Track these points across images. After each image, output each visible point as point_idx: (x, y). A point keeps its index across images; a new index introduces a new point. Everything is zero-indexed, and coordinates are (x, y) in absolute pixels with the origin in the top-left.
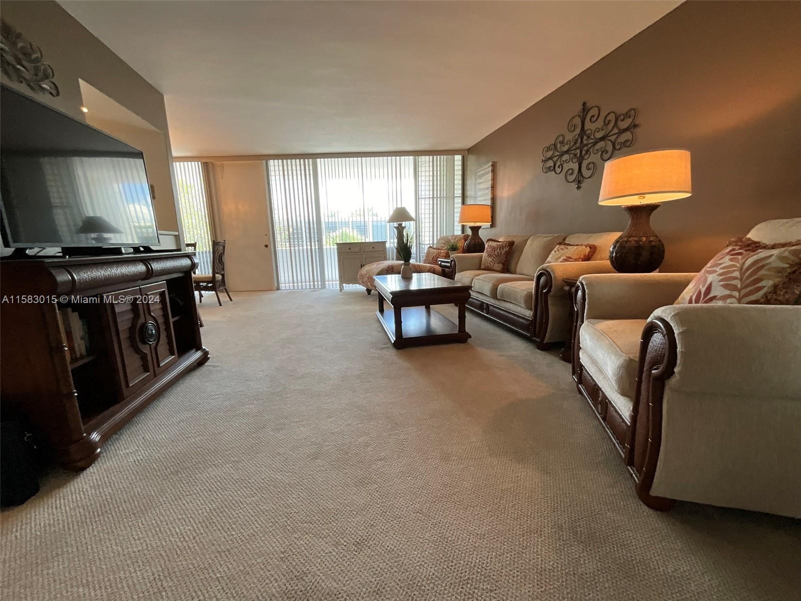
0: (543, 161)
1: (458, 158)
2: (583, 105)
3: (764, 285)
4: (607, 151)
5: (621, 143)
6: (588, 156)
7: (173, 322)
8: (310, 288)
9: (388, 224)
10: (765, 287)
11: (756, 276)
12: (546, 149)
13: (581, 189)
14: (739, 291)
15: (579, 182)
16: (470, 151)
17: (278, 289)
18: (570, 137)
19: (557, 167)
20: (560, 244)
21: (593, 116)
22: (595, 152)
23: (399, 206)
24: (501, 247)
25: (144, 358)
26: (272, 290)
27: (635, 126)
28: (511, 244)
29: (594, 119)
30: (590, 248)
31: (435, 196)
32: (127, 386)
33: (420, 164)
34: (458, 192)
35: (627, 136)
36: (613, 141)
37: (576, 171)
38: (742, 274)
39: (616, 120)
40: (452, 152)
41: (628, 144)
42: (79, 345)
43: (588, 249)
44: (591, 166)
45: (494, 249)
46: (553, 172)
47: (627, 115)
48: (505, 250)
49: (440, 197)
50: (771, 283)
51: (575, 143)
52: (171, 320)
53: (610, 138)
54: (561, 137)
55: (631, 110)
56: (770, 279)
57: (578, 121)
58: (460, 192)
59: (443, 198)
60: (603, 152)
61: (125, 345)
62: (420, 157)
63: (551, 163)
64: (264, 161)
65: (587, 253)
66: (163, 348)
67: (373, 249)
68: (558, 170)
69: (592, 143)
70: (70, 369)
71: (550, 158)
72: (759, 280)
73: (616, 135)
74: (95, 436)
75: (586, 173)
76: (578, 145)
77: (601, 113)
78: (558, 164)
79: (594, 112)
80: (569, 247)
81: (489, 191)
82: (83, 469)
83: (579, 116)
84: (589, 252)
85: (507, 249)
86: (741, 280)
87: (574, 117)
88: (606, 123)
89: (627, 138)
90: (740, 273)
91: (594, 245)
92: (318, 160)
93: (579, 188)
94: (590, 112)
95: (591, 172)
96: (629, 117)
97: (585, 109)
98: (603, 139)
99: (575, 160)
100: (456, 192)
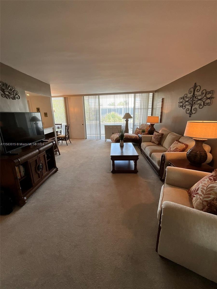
0: (179, 103)
1: (151, 94)
2: (195, 84)
3: (211, 196)
4: (201, 105)
5: (206, 103)
6: (195, 105)
7: (47, 162)
8: (96, 139)
9: (123, 119)
10: (211, 197)
11: (209, 192)
12: (180, 98)
13: (191, 117)
14: (204, 195)
15: (190, 114)
16: (156, 91)
17: (86, 139)
18: (189, 95)
19: (183, 106)
20: (177, 141)
21: (198, 90)
22: (197, 104)
23: (127, 112)
24: (158, 135)
25: (39, 174)
26: (84, 139)
27: (212, 98)
28: (162, 135)
29: (198, 91)
30: (186, 146)
31: (141, 108)
32: (34, 183)
33: (136, 96)
34: (150, 106)
35: (208, 101)
36: (204, 101)
37: (190, 110)
38: (207, 189)
39: (206, 93)
40: (149, 92)
41: (209, 104)
42: (22, 174)
43: (185, 146)
44: (195, 109)
45: (156, 136)
46: (182, 108)
47: (210, 93)
48: (160, 137)
49: (143, 109)
50: (213, 197)
51: (191, 99)
52: (47, 161)
53: (203, 100)
54: (186, 95)
55: (211, 91)
56: (213, 195)
57: (192, 90)
58: (151, 106)
59: (144, 109)
60: (200, 105)
61: (34, 172)
62: (136, 94)
63: (181, 104)
64: (83, 97)
65: (184, 148)
66: (44, 170)
67: (116, 128)
68: (184, 108)
69: (196, 100)
70: (19, 182)
71: (182, 102)
72: (210, 194)
73: (205, 99)
74: (25, 198)
75: (193, 112)
76: (192, 99)
77: (201, 89)
78: (184, 105)
79: (198, 88)
80: (179, 143)
81: (160, 109)
82: (22, 206)
83: (193, 88)
84: (185, 148)
85: (161, 136)
86: (206, 191)
87: (191, 88)
88: (202, 94)
89: (209, 102)
90: (206, 188)
91: (187, 145)
92: (100, 96)
93: (190, 117)
94: (197, 88)
95: (195, 111)
96: (211, 93)
97: (195, 86)
98: (200, 100)
99: (190, 105)
100: (149, 106)
